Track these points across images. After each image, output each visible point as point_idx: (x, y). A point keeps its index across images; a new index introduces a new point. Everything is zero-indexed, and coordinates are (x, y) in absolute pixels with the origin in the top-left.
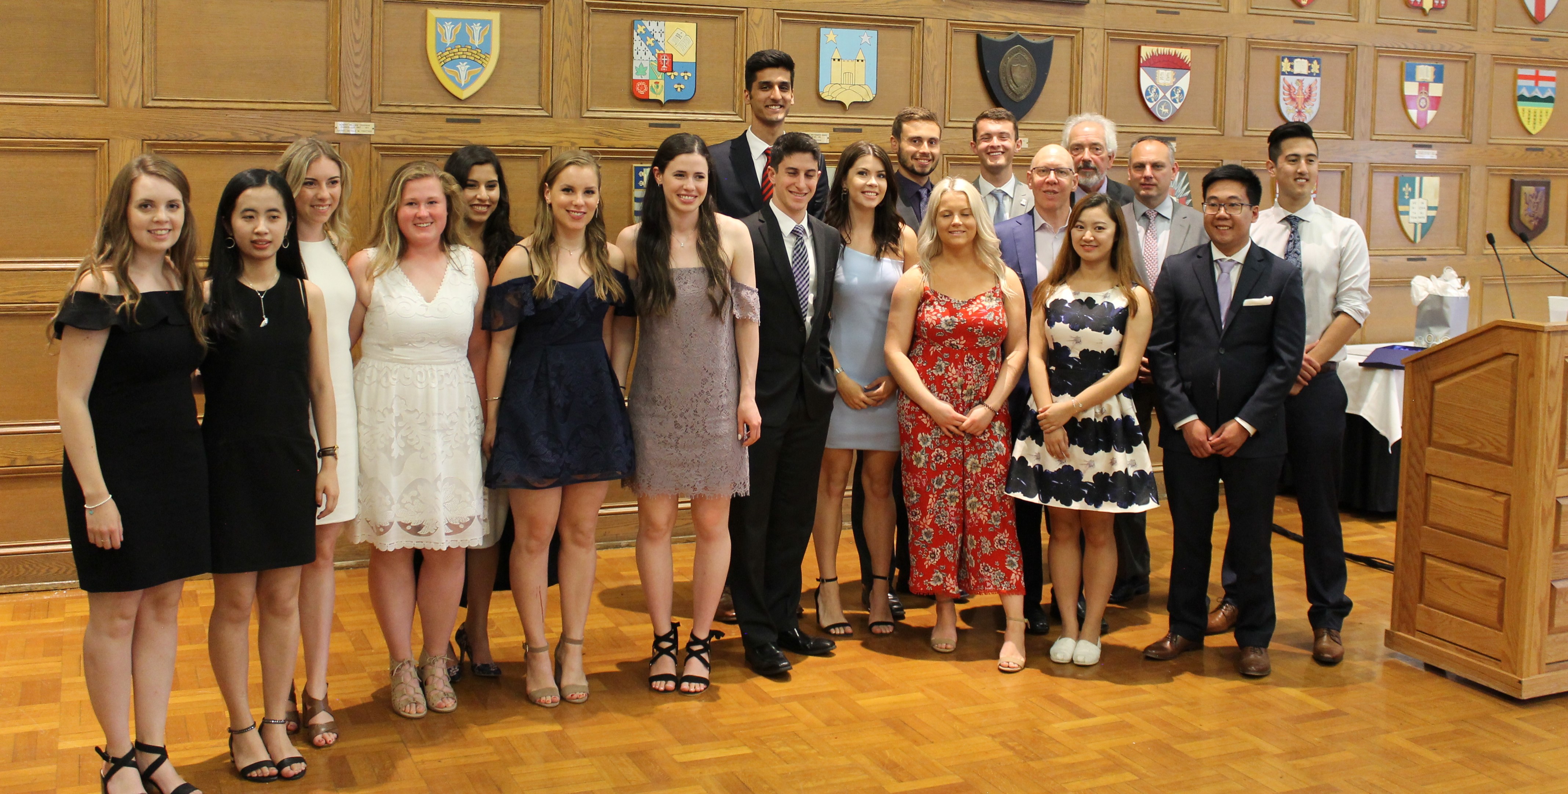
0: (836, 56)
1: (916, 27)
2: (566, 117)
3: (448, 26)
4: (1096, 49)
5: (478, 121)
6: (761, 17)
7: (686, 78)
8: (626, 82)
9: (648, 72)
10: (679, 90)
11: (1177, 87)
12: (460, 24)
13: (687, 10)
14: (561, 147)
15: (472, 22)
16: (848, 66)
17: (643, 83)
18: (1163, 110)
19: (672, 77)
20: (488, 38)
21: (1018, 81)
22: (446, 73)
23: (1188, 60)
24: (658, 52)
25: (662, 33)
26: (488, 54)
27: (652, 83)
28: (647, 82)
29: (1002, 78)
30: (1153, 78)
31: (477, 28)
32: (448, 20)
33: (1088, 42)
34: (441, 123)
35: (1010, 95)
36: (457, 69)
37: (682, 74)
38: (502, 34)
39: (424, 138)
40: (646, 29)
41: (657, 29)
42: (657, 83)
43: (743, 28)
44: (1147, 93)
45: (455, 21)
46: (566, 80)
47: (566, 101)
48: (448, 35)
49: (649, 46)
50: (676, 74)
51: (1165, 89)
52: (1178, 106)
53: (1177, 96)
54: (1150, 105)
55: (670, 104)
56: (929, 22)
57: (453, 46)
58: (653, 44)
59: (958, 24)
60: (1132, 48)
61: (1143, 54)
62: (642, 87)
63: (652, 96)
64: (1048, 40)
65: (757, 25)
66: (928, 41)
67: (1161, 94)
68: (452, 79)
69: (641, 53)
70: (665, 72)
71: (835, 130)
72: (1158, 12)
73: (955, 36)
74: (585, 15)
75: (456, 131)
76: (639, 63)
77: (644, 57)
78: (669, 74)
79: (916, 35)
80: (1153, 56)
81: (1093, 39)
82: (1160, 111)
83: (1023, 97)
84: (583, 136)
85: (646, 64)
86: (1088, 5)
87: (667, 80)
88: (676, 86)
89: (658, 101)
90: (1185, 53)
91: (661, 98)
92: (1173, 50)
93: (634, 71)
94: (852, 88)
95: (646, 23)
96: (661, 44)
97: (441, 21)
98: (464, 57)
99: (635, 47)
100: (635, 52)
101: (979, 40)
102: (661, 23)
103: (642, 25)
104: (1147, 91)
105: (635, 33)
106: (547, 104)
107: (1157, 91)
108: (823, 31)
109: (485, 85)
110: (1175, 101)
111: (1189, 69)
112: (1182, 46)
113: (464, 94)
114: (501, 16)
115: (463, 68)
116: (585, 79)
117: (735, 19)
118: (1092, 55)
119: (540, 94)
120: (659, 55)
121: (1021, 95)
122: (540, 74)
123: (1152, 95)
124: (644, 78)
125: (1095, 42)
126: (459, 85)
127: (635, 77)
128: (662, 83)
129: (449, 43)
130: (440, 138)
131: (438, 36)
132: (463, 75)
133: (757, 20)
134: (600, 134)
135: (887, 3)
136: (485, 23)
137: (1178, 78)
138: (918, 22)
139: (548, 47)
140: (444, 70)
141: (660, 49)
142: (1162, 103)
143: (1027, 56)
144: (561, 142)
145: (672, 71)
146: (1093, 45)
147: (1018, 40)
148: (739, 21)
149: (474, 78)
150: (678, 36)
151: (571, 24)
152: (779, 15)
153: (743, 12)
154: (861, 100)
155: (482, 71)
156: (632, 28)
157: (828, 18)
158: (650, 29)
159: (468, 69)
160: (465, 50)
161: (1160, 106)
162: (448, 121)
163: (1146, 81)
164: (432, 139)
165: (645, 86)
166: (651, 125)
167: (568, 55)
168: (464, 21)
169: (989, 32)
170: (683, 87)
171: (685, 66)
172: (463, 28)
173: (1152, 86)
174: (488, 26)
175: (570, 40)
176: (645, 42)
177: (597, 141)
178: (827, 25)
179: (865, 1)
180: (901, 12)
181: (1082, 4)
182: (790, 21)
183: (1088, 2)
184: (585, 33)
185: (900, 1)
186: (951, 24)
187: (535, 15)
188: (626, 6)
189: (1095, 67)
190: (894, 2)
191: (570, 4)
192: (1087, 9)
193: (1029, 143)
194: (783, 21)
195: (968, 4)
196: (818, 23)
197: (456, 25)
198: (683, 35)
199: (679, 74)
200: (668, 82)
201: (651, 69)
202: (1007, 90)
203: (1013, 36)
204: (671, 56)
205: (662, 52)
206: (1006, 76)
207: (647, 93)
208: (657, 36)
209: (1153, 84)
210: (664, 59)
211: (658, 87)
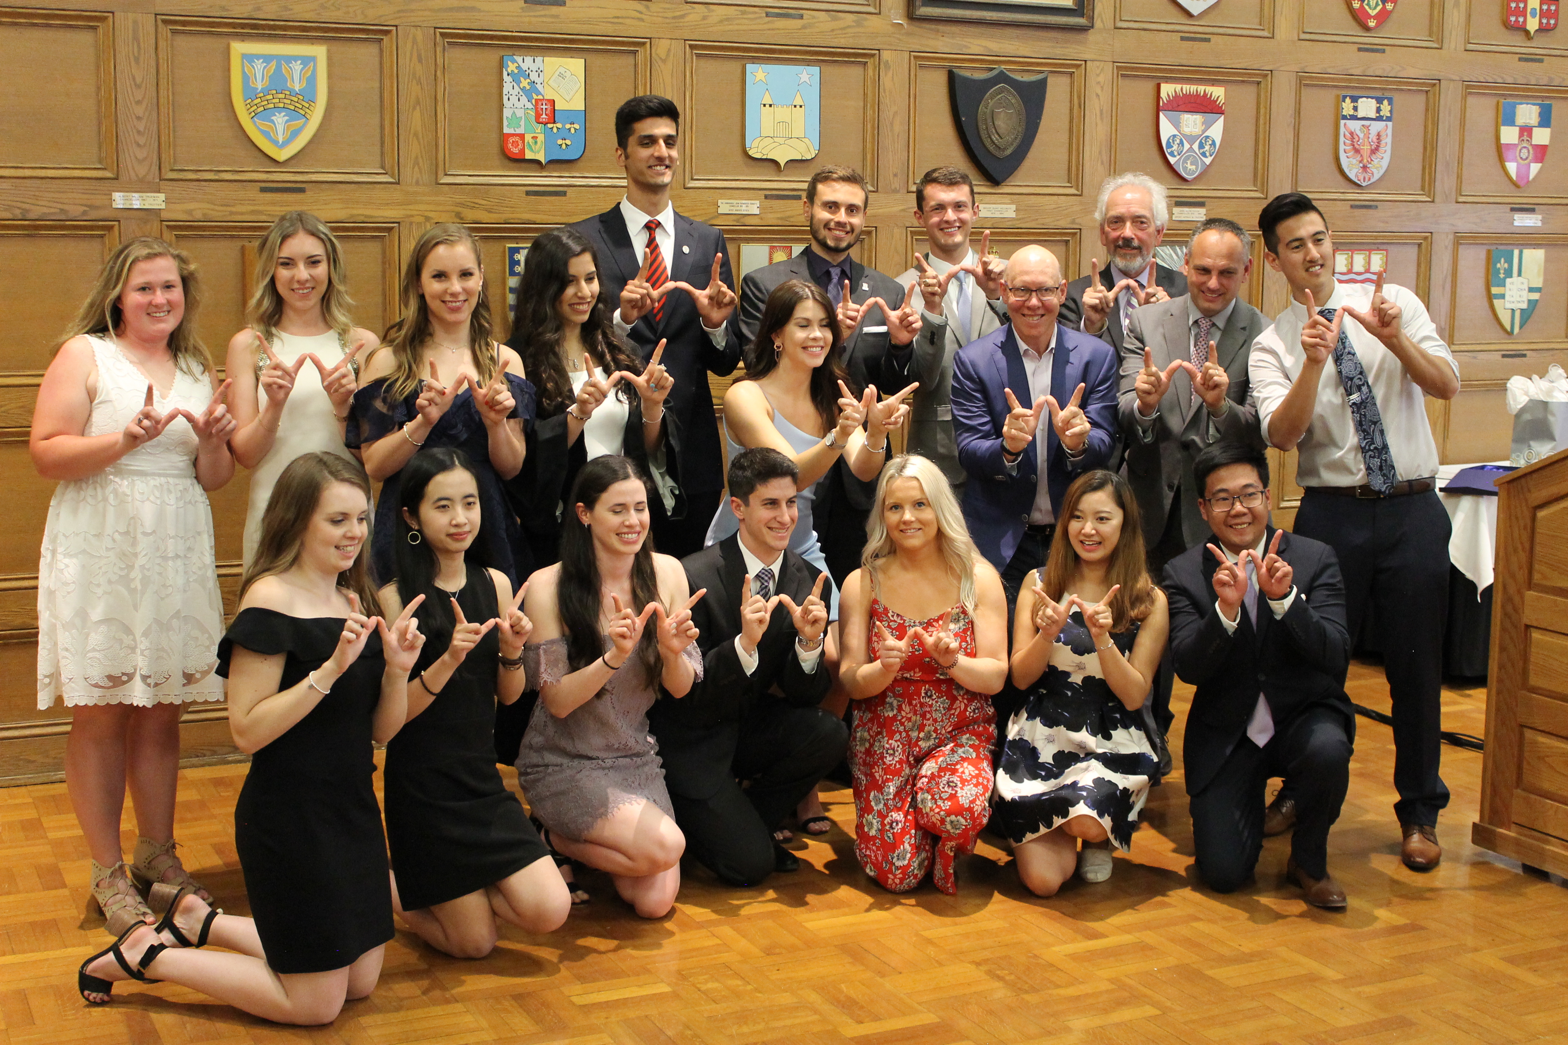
0: (768, 101)
1: (870, 61)
2: (417, 183)
3: (259, 65)
4: (1102, 88)
5: (302, 190)
6: (669, 50)
7: (573, 131)
8: (494, 136)
9: (522, 123)
10: (564, 146)
11: (1207, 137)
12: (274, 63)
13: (572, 41)
14: (411, 223)
15: (289, 59)
16: (782, 113)
17: (517, 139)
18: (1189, 166)
19: (555, 130)
20: (312, 81)
21: (1002, 131)
22: (257, 127)
23: (1222, 100)
24: (535, 97)
25: (539, 72)
26: (312, 101)
27: (528, 138)
28: (522, 136)
29: (982, 127)
30: (1176, 125)
31: (297, 66)
32: (258, 57)
33: (1092, 80)
34: (253, 193)
35: (991, 148)
36: (273, 122)
37: (568, 126)
38: (330, 76)
39: (232, 213)
40: (518, 67)
41: (534, 67)
42: (535, 138)
43: (646, 65)
44: (1169, 145)
45: (267, 58)
46: (416, 135)
47: (416, 163)
48: (259, 76)
49: (523, 89)
50: (559, 125)
51: (1191, 139)
52: (1208, 161)
53: (1207, 148)
54: (1172, 160)
55: (552, 166)
56: (886, 55)
57: (266, 91)
58: (528, 87)
59: (923, 57)
60: (1150, 86)
61: (1163, 95)
62: (515, 144)
63: (529, 155)
64: (1040, 76)
65: (664, 61)
66: (887, 80)
67: (1187, 146)
68: (266, 134)
69: (514, 99)
70: (546, 124)
71: (766, 197)
72: (1182, 39)
73: (922, 74)
74: (439, 49)
75: (273, 204)
76: (511, 111)
77: (517, 104)
78: (550, 126)
79: (870, 72)
80: (1176, 96)
81: (1098, 75)
82: (1185, 168)
83: (1008, 152)
84: (441, 208)
85: (520, 113)
86: (1092, 31)
87: (548, 134)
88: (560, 142)
89: (538, 162)
90: (1217, 92)
91: (541, 157)
92: (1201, 89)
93: (505, 123)
94: (789, 142)
95: (519, 59)
96: (539, 87)
97: (249, 58)
98: (281, 105)
99: (505, 91)
100: (505, 98)
101: (952, 78)
102: (539, 59)
103: (514, 62)
104: (1168, 142)
105: (505, 73)
106: (393, 167)
107: (1181, 143)
108: (750, 67)
109: (310, 142)
110: (1204, 154)
111: (1222, 113)
112: (1214, 82)
113: (282, 155)
114: (328, 51)
115: (280, 120)
116: (440, 134)
117: (635, 53)
118: (1098, 95)
119: (382, 154)
120: (537, 100)
121: (1007, 149)
122: (382, 127)
123: (1175, 147)
124: (518, 131)
125: (1101, 79)
126: (275, 142)
127: (506, 130)
128: (541, 138)
129: (260, 87)
130: (253, 212)
131: (246, 78)
132: (280, 129)
133: (663, 56)
134: (462, 205)
135: (833, 30)
136: (307, 61)
137: (1208, 125)
138: (873, 55)
139: (392, 92)
140: (255, 123)
141: (539, 93)
142: (1188, 158)
143: (1014, 99)
144: (412, 216)
145: (554, 122)
146: (1098, 83)
147: (1002, 78)
148: (640, 56)
149: (295, 134)
150: (561, 75)
151: (420, 61)
152: (691, 46)
153: (644, 44)
154: (799, 158)
155: (304, 125)
156: (501, 65)
157: (756, 51)
158: (524, 67)
159: (287, 121)
160: (282, 96)
161: (1185, 162)
162: (261, 190)
163: (1167, 129)
164: (242, 214)
165: (520, 142)
166: (528, 193)
167: (418, 102)
168: (279, 58)
169: (966, 69)
170: (568, 142)
171: (570, 115)
172: (279, 67)
173: (1174, 136)
174: (312, 64)
175: (419, 82)
176: (519, 83)
177: (458, 215)
178: (754, 60)
179: (804, 27)
180: (851, 42)
181: (1083, 29)
182: (706, 55)
183: (1092, 27)
184: (439, 73)
185: (849, 27)
186: (915, 57)
187: (373, 49)
188: (492, 38)
189: (1101, 111)
190: (841, 29)
191: (419, 33)
192: (1092, 36)
193: (1017, 210)
194: (698, 55)
195: (938, 31)
196: (743, 57)
197: (268, 63)
198: (568, 74)
199: (564, 126)
200: (549, 136)
201: (527, 118)
202: (987, 143)
203: (995, 73)
204: (553, 102)
205: (540, 97)
206: (986, 124)
207: (523, 151)
208: (534, 76)
209: (1176, 133)
210: (544, 107)
211: (536, 143)
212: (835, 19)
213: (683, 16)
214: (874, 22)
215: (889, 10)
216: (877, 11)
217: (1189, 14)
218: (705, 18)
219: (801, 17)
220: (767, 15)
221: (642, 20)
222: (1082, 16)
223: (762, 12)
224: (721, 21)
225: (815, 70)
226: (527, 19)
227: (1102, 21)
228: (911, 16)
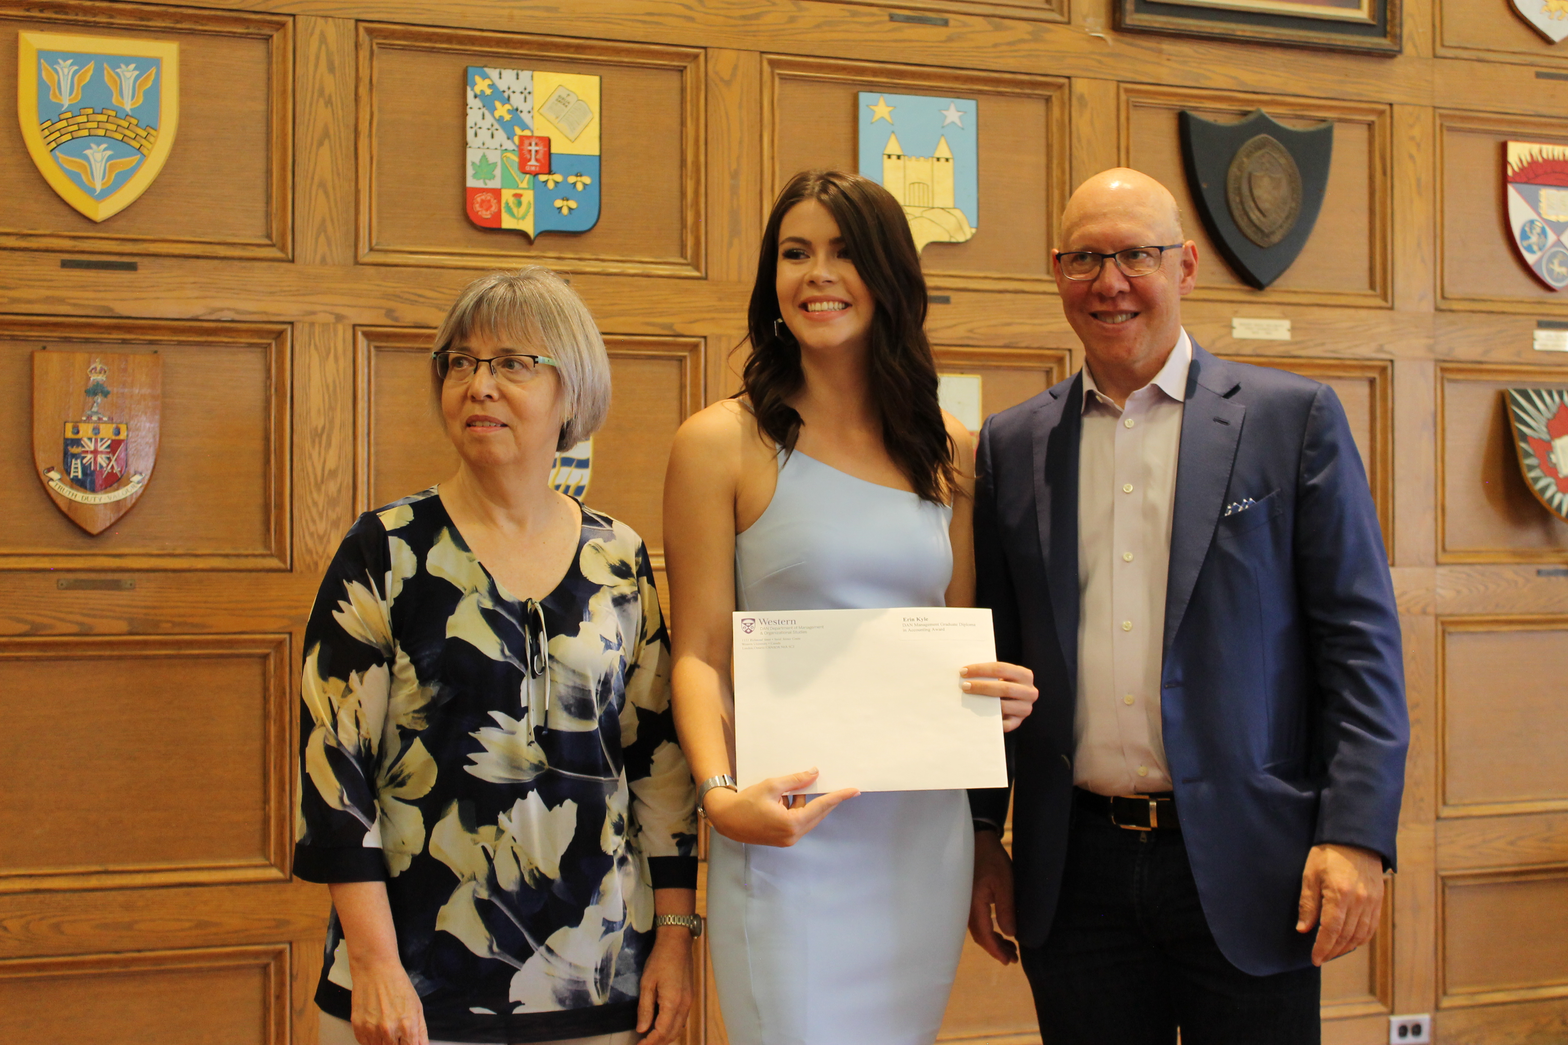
0: (894, 149)
1: (1055, 95)
2: (323, 261)
3: (66, 69)
4: (1418, 145)
5: (131, 267)
6: (735, 68)
7: (580, 187)
8: (452, 195)
9: (498, 172)
10: (565, 211)
12: (91, 66)
13: (579, 48)
14: (312, 324)
15: (116, 61)
16: (917, 168)
17: (489, 196)
18: (1556, 268)
19: (551, 185)
20: (153, 96)
21: (1265, 206)
22: (61, 167)
25: (526, 94)
26: (152, 127)
27: (507, 195)
28: (497, 193)
29: (1234, 199)
30: (1534, 204)
31: (129, 73)
32: (66, 55)
33: (1402, 134)
34: (49, 268)
35: (1249, 232)
36: (86, 158)
37: (572, 179)
38: (184, 92)
39: (14, 301)
40: (492, 86)
41: (517, 86)
42: (518, 196)
43: (698, 88)
44: (1525, 236)
45: (80, 59)
46: (322, 185)
47: (322, 227)
48: (65, 87)
49: (500, 120)
50: (558, 178)
51: (1558, 228)
54: (1530, 258)
55: (545, 241)
56: (1080, 86)
57: (77, 110)
58: (507, 117)
59: (1139, 92)
60: (1487, 149)
61: (1512, 159)
62: (486, 205)
63: (507, 223)
64: (1323, 126)
65: (728, 83)
66: (1082, 124)
67: (1552, 237)
68: (75, 178)
69: (484, 135)
70: (536, 174)
72: (1539, 75)
73: (1135, 115)
74: (364, 54)
75: (83, 288)
76: (480, 153)
77: (490, 143)
78: (543, 178)
79: (1056, 112)
80: (1533, 163)
81: (1411, 126)
82: (1551, 272)
83: (1276, 238)
84: (360, 302)
85: (494, 157)
86: (1400, 58)
87: (540, 189)
88: (558, 203)
89: (523, 235)
91: (528, 226)
93: (470, 171)
94: (929, 214)
95: (493, 73)
96: (525, 116)
97: (49, 57)
98: (101, 132)
99: (470, 122)
100: (470, 133)
101: (1183, 123)
102: (525, 74)
103: (485, 77)
104: (1523, 232)
105: (470, 94)
106: (283, 235)
107: (1543, 232)
108: (865, 98)
109: (148, 192)
113: (101, 211)
114: (182, 52)
115: (98, 156)
116: (364, 184)
117: (681, 70)
118: (1411, 157)
119: (268, 215)
120: (522, 138)
121: (1273, 233)
122: (269, 172)
123: (1534, 239)
124: (491, 185)
125: (1416, 132)
126: (90, 191)
127: (471, 183)
128: (528, 197)
129: (66, 102)
130: (48, 300)
131: (43, 88)
132: (98, 169)
133: (726, 75)
134: (397, 297)
135: (995, 45)
136: (144, 64)
138: (1060, 87)
139: (284, 118)
140: (56, 159)
141: (524, 127)
142: (1554, 255)
143: (1283, 159)
144: (313, 313)
145: (550, 172)
146: (1412, 138)
147: (1263, 124)
148: (689, 75)
149: (123, 179)
150: (563, 100)
151: (331, 69)
152: (772, 63)
153: (696, 57)
154: (945, 238)
155: (139, 164)
156: (464, 81)
157: (875, 72)
158: (502, 85)
159: (110, 158)
160: (103, 118)
161: (1550, 261)
162: (65, 264)
163: (1520, 212)
164: (29, 302)
165: (494, 202)
167: (326, 134)
168: (100, 59)
169: (1205, 110)
170: (573, 204)
171: (576, 164)
172: (99, 71)
173: (1532, 222)
174: (154, 70)
175: (329, 102)
176: (492, 109)
177: (389, 313)
178: (872, 87)
179: (950, 39)
180: (1025, 64)
181: (1387, 55)
182: (794, 78)
183: (1400, 52)
184: (363, 91)
185: (1022, 41)
186: (1127, 91)
187: (255, 52)
188: (449, 39)
189: (1418, 181)
190: (1009, 44)
191: (330, 29)
192: (1397, 66)
193: (1293, 329)
194: (783, 78)
195: (1160, 52)
196: (854, 83)
197: (82, 66)
198: (572, 99)
199: (565, 179)
200: (542, 195)
201: (505, 167)
202: (1243, 223)
203: (1251, 117)
204: (547, 142)
205: (527, 133)
206: (1240, 194)
207: (498, 216)
208: (517, 101)
209: (1534, 216)
210: (533, 148)
211: (519, 204)
212: (998, 28)
213: (757, 16)
214: (1061, 36)
215: (1085, 18)
216: (1065, 19)
217: (1546, 40)
218: (792, 20)
219: (946, 23)
220: (892, 18)
221: (691, 19)
222: (1384, 34)
223: (884, 15)
224: (818, 26)
225: (970, 105)
226: (506, 12)
227: (1415, 46)
228: (1117, 25)
